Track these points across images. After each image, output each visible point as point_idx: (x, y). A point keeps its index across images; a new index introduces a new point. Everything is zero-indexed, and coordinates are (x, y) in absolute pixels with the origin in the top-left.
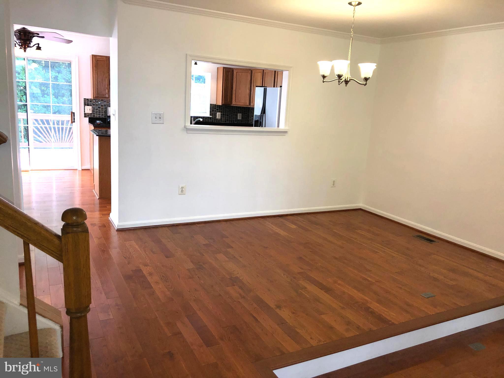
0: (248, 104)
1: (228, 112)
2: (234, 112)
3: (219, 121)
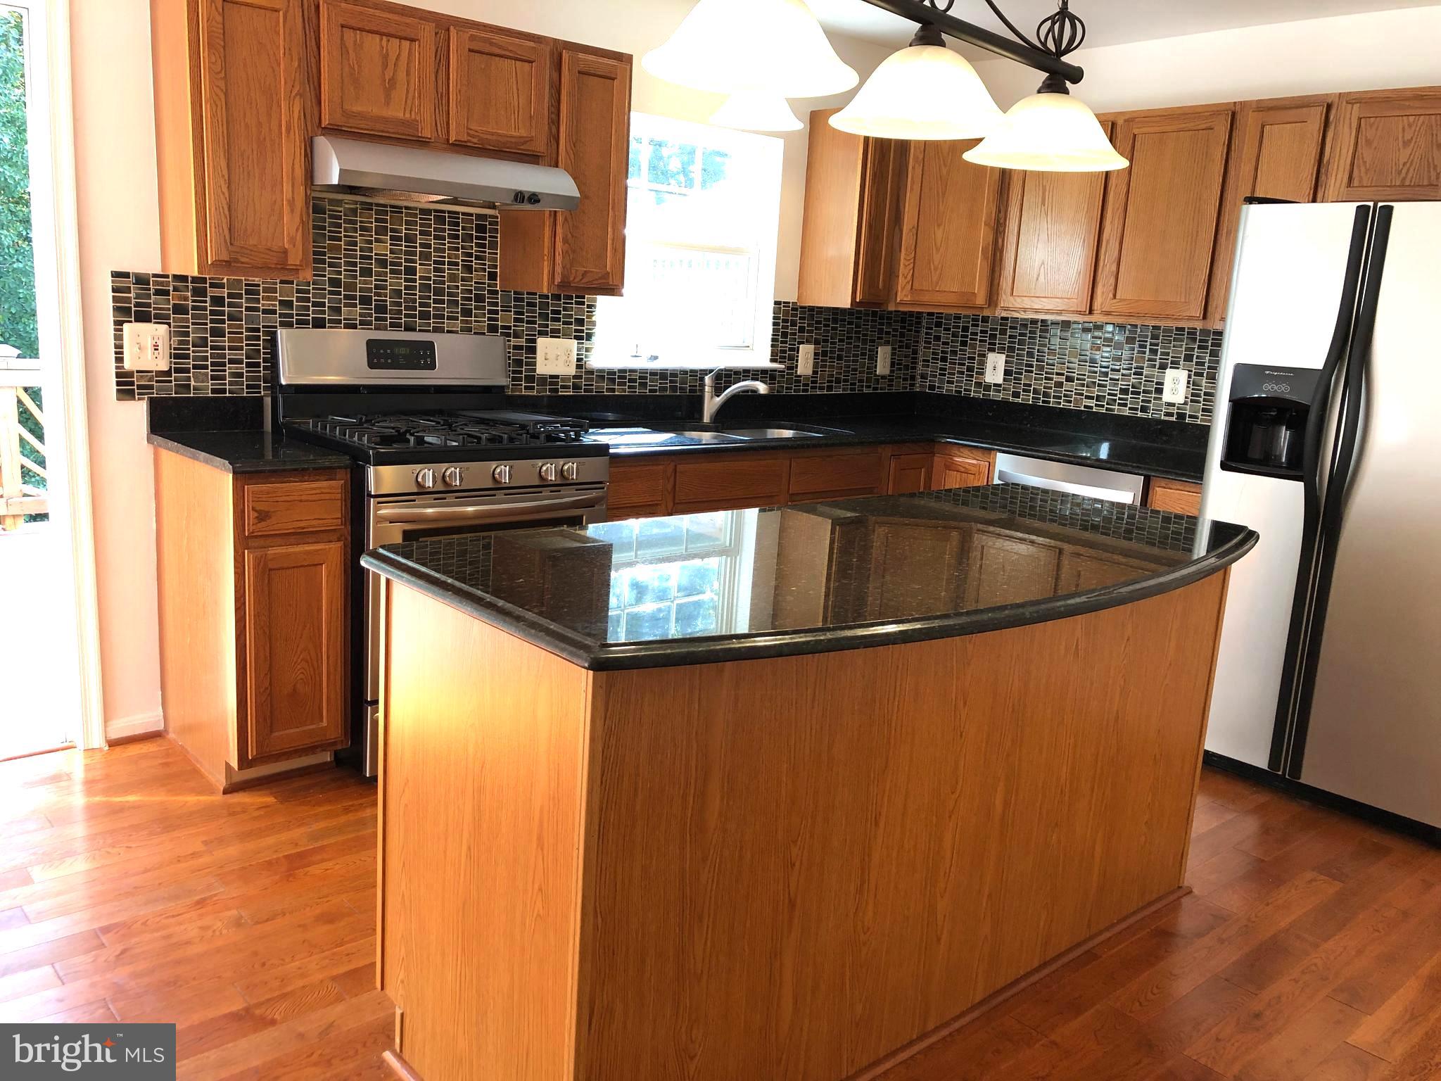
0: (981, 300)
1: (841, 341)
2: (865, 342)
3: (808, 385)
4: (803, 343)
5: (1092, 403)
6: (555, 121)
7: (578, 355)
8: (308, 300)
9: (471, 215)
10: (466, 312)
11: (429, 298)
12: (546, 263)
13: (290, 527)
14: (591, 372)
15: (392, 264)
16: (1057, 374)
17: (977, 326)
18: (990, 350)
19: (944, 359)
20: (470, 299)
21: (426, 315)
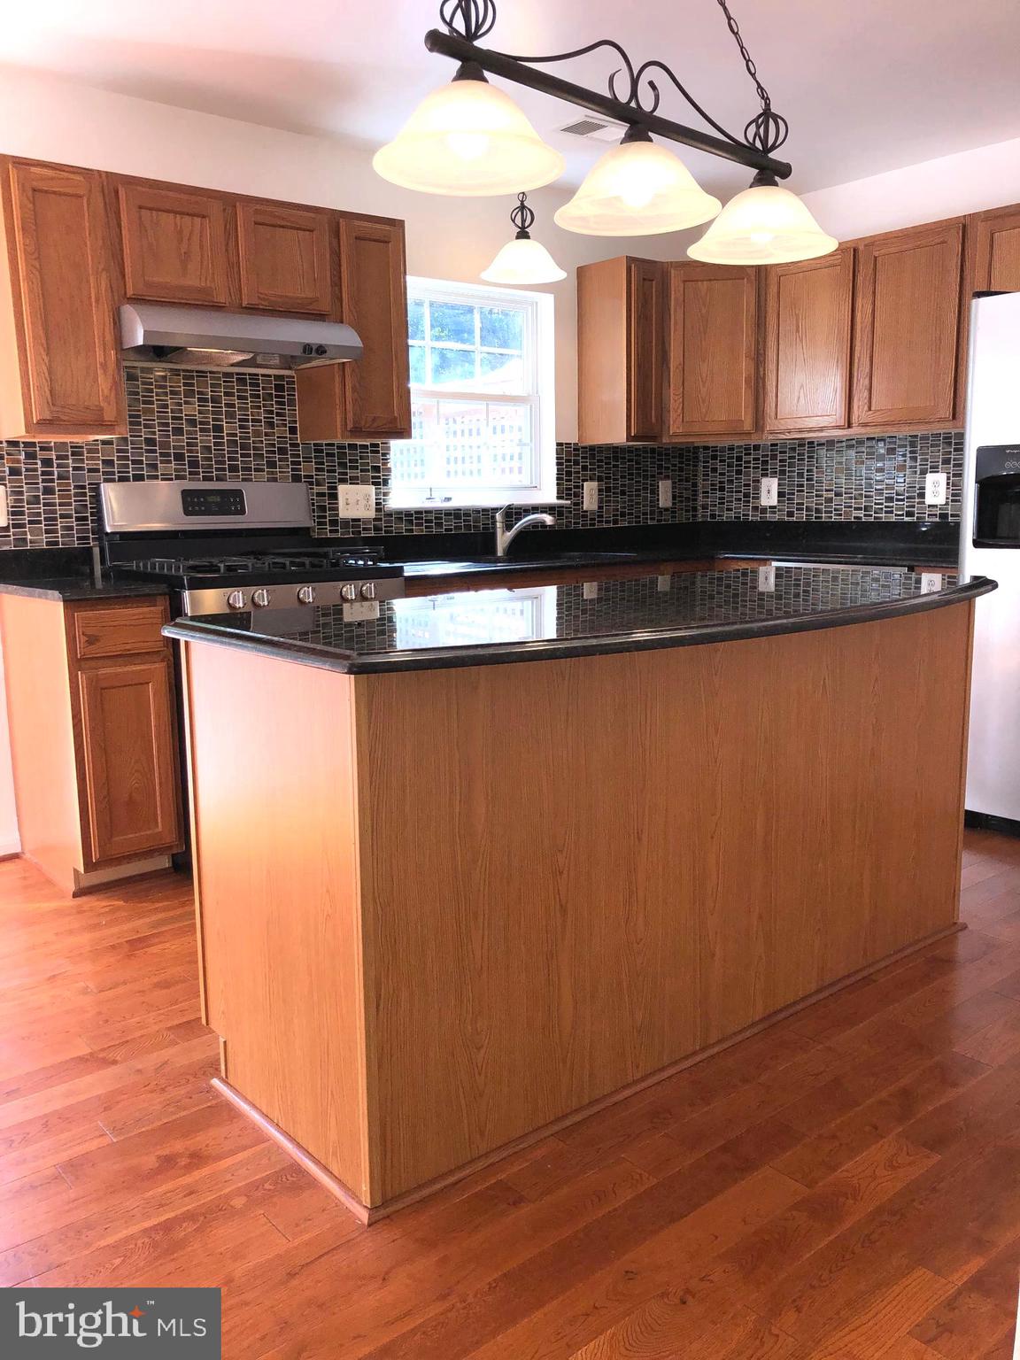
1: (622, 477)
2: (646, 477)
3: (594, 519)
4: (587, 480)
5: (861, 514)
6: (337, 283)
7: (376, 499)
8: (127, 458)
9: (270, 376)
10: (272, 464)
11: (237, 452)
12: (338, 411)
13: (118, 649)
14: (390, 515)
15: (201, 423)
16: (827, 491)
17: (750, 454)
18: (763, 475)
19: (722, 489)
20: (274, 452)
21: (233, 469)
